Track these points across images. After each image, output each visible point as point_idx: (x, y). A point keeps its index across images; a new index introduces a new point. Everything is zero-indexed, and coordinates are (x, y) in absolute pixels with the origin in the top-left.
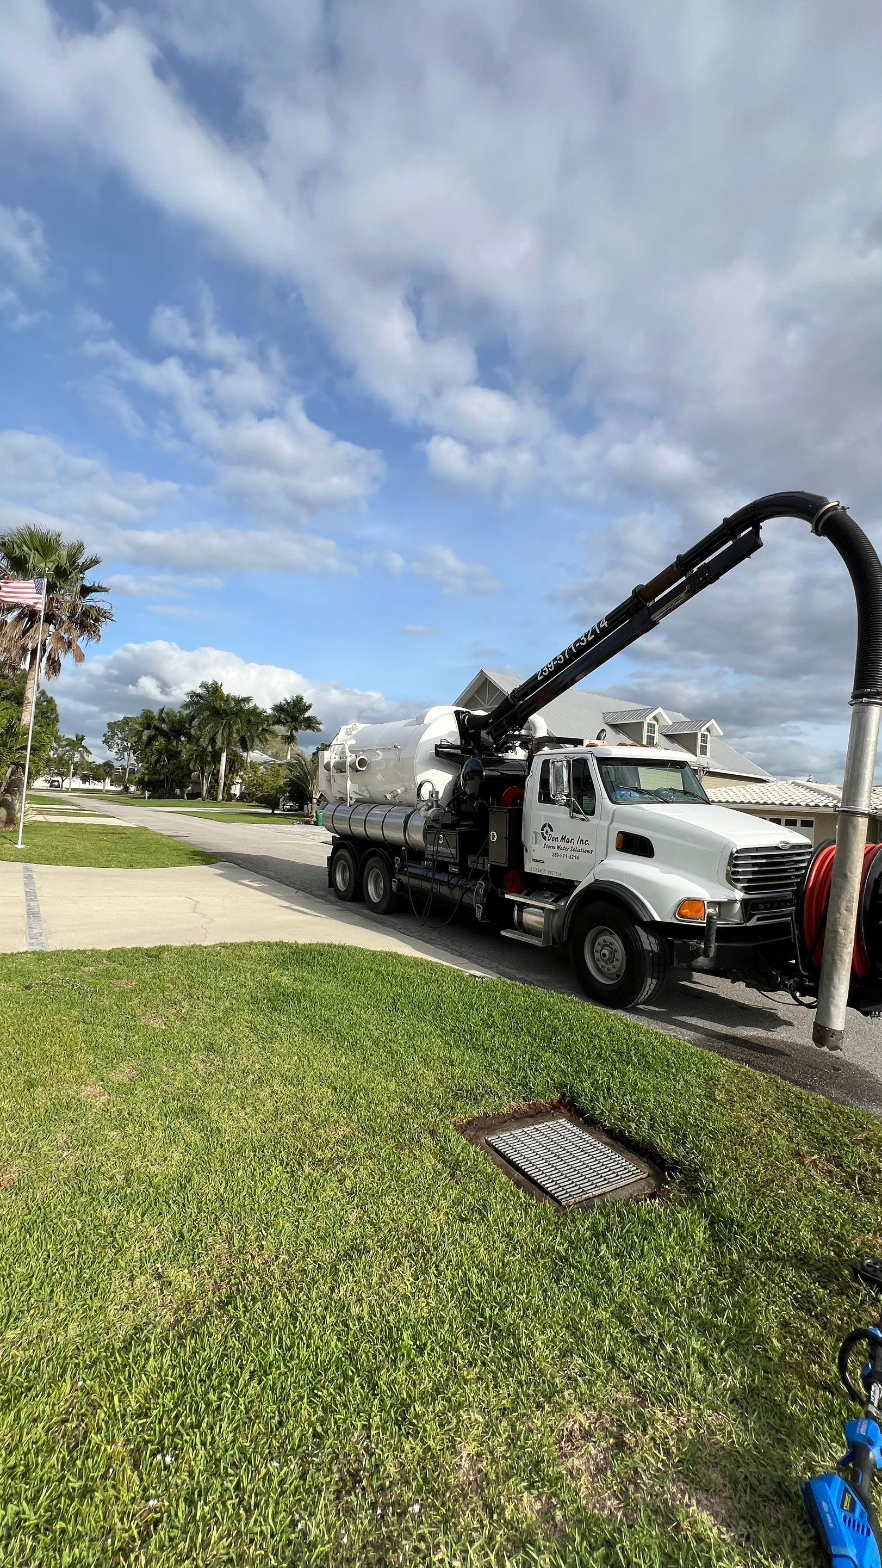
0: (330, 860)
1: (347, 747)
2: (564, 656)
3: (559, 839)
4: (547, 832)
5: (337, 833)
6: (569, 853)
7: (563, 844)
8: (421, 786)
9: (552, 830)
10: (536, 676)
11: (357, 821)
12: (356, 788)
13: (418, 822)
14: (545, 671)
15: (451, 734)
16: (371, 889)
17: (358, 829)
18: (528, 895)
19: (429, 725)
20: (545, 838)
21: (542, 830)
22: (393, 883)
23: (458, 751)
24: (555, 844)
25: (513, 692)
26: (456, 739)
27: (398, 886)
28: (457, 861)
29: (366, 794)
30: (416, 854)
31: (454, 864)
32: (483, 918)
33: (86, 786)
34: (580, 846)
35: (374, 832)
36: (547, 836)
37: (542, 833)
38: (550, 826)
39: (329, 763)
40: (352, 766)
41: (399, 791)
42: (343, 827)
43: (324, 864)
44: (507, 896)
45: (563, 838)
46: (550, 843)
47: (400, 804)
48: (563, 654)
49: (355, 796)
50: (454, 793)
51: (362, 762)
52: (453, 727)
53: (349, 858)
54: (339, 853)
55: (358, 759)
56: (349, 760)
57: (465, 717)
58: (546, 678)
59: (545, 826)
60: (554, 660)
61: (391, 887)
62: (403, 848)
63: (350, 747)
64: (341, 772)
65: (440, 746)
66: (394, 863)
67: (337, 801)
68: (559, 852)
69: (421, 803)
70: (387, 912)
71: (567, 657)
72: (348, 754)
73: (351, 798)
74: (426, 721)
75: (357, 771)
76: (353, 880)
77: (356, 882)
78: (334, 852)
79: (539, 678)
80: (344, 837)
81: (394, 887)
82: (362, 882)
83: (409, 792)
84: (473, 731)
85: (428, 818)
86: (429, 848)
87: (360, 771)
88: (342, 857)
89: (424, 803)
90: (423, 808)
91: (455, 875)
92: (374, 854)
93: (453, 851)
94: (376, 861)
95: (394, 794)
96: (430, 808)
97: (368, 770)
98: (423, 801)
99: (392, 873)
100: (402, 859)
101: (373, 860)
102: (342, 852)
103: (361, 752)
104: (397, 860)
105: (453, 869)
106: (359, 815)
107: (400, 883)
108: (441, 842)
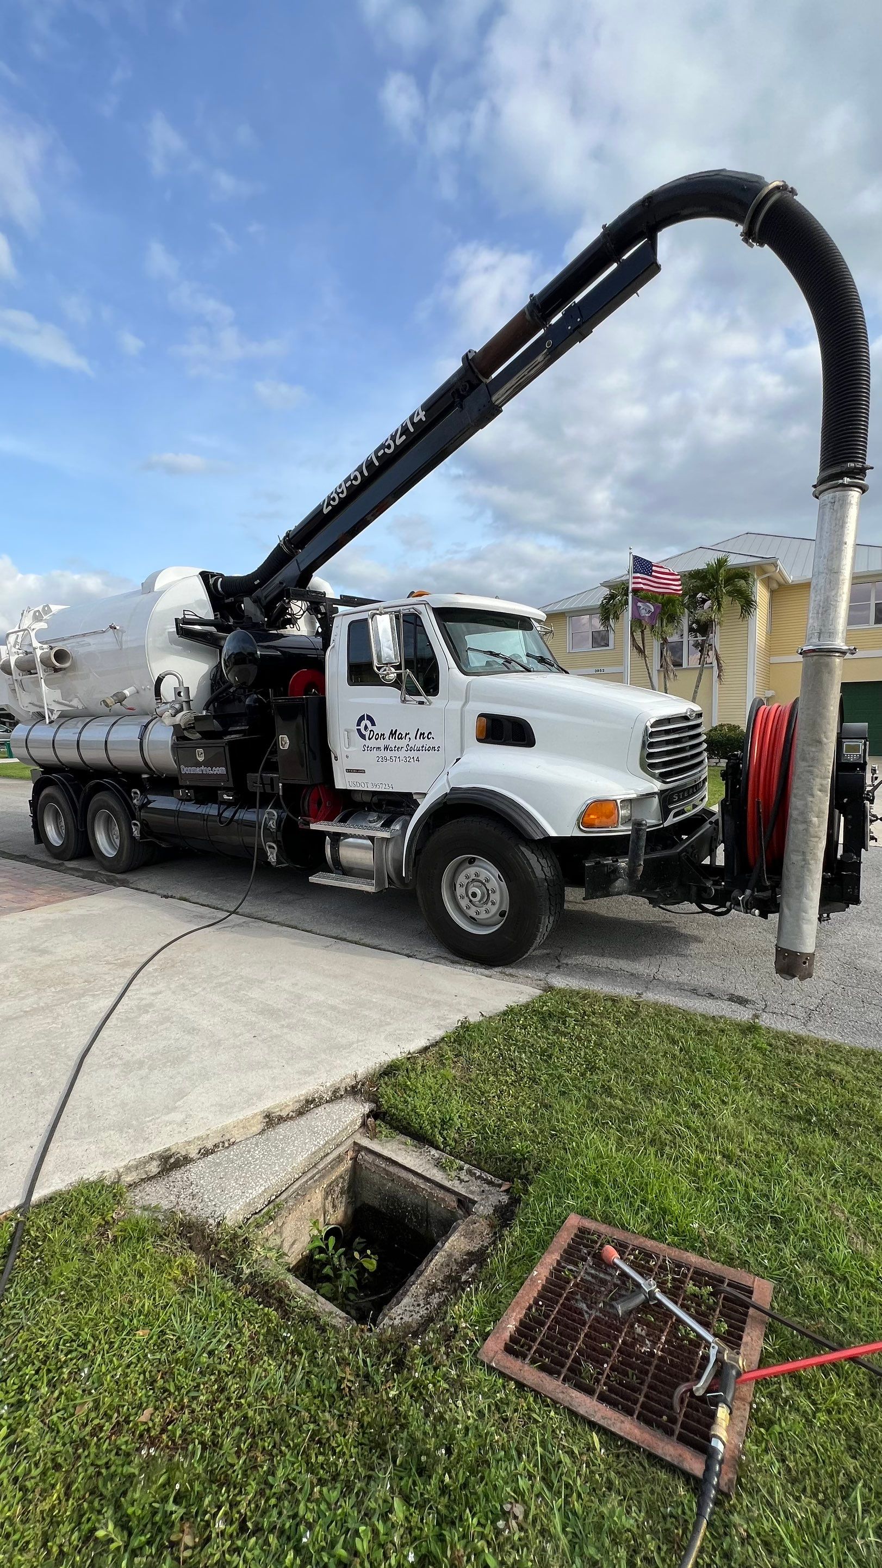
0: (33, 804)
1: (33, 634)
2: (361, 473)
3: (386, 736)
4: (366, 727)
5: (39, 765)
6: (402, 753)
7: (393, 742)
8: (160, 680)
9: (373, 724)
10: (320, 508)
11: (66, 744)
12: (57, 695)
13: (161, 735)
14: (334, 499)
15: (199, 603)
16: (101, 839)
17: (69, 755)
18: (343, 820)
19: (161, 593)
20: (363, 737)
21: (359, 724)
22: (134, 827)
23: (213, 629)
24: (381, 743)
25: (288, 535)
26: (207, 612)
27: (142, 830)
28: (231, 784)
29: (75, 703)
30: (166, 784)
31: (227, 790)
32: (278, 862)
34: (419, 743)
35: (94, 756)
36: (367, 734)
37: (359, 731)
38: (370, 718)
39: (8, 662)
40: (45, 662)
41: (127, 692)
42: (46, 755)
43: (27, 809)
44: (313, 827)
45: (392, 734)
46: (373, 743)
47: (131, 713)
48: (360, 469)
49: (56, 708)
50: (212, 691)
51: (61, 656)
52: (202, 594)
53: (62, 801)
54: (43, 794)
55: (54, 650)
56: (39, 653)
57: (216, 581)
58: (336, 510)
59: (362, 719)
60: (346, 481)
61: (131, 832)
62: (145, 776)
63: (39, 634)
64: (31, 674)
65: (186, 621)
66: (132, 799)
67: (32, 719)
68: (388, 754)
69: (163, 707)
70: (131, 868)
71: (366, 474)
72: (36, 644)
73: (52, 711)
74: (158, 586)
75: (56, 670)
76: (71, 826)
77: (77, 830)
78: (37, 791)
79: (325, 511)
80: (48, 769)
81: (136, 833)
82: (86, 831)
83: (142, 692)
84: (231, 600)
85: (176, 727)
86: (185, 770)
87: (61, 669)
88: (50, 798)
89: (168, 705)
90: (167, 714)
91: (229, 804)
92: (99, 788)
93: (221, 770)
94: (105, 798)
95: (120, 699)
96: (178, 712)
97: (73, 667)
98: (166, 703)
99: (131, 814)
100: (143, 792)
101: (98, 798)
102: (46, 791)
103: (56, 640)
104: (136, 793)
105: (225, 797)
106: (68, 734)
107: (144, 825)
108: (201, 759)
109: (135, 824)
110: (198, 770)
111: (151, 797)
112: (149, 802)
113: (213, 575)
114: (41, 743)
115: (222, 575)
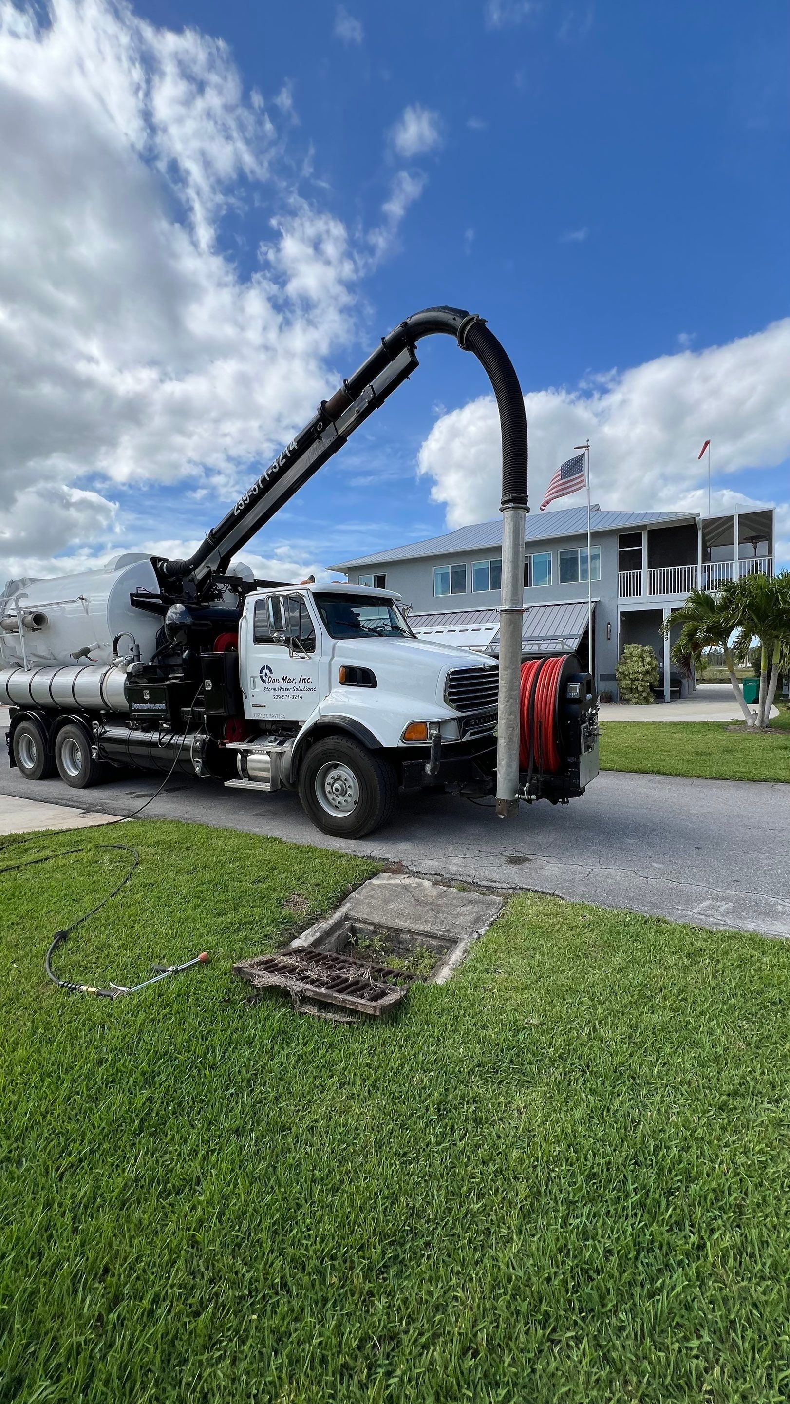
0: (10, 735)
2: (258, 486)
3: (280, 681)
4: (266, 675)
5: (15, 705)
6: (291, 693)
7: (284, 685)
8: (116, 640)
9: (271, 672)
10: (232, 514)
11: (40, 688)
12: (33, 649)
13: (117, 680)
14: (241, 505)
15: (147, 582)
16: (67, 763)
17: (43, 697)
18: (251, 741)
20: (264, 681)
21: (261, 672)
22: (93, 751)
23: (159, 601)
24: (276, 686)
25: (212, 532)
26: (154, 588)
27: (98, 754)
28: (169, 716)
29: (47, 655)
30: (117, 717)
31: (165, 720)
32: (203, 773)
34: (302, 685)
35: (63, 698)
36: (267, 679)
37: (261, 677)
38: (269, 668)
40: (26, 625)
41: (91, 647)
42: (24, 697)
44: (228, 746)
45: (284, 679)
46: (271, 686)
48: (257, 483)
49: (33, 660)
50: (158, 647)
51: (38, 619)
52: (150, 576)
53: (34, 732)
54: (19, 727)
55: (33, 615)
56: (22, 617)
57: (163, 564)
59: (263, 668)
60: (249, 492)
61: (91, 755)
62: (102, 712)
64: (13, 632)
65: (138, 595)
66: (92, 729)
67: (10, 668)
68: (281, 693)
69: (118, 660)
70: (89, 785)
71: (261, 487)
73: (29, 662)
75: (33, 630)
76: (42, 756)
77: (47, 757)
78: (13, 725)
79: (236, 515)
80: (24, 707)
81: (95, 755)
82: (54, 756)
83: (103, 647)
84: (174, 579)
85: (128, 674)
86: (135, 706)
87: (38, 629)
88: (24, 730)
89: (123, 658)
90: (121, 664)
91: (167, 732)
92: (67, 721)
93: (162, 706)
94: (70, 729)
95: (85, 652)
96: (130, 663)
97: (48, 628)
98: (121, 656)
99: (90, 738)
100: (101, 724)
101: (65, 729)
102: (24, 724)
103: (35, 607)
104: (95, 725)
105: (165, 726)
106: (42, 680)
107: (102, 749)
108: (147, 697)
109: (94, 749)
110: (145, 706)
111: (107, 728)
112: (106, 732)
113: (160, 560)
114: (18, 687)
115: (167, 560)
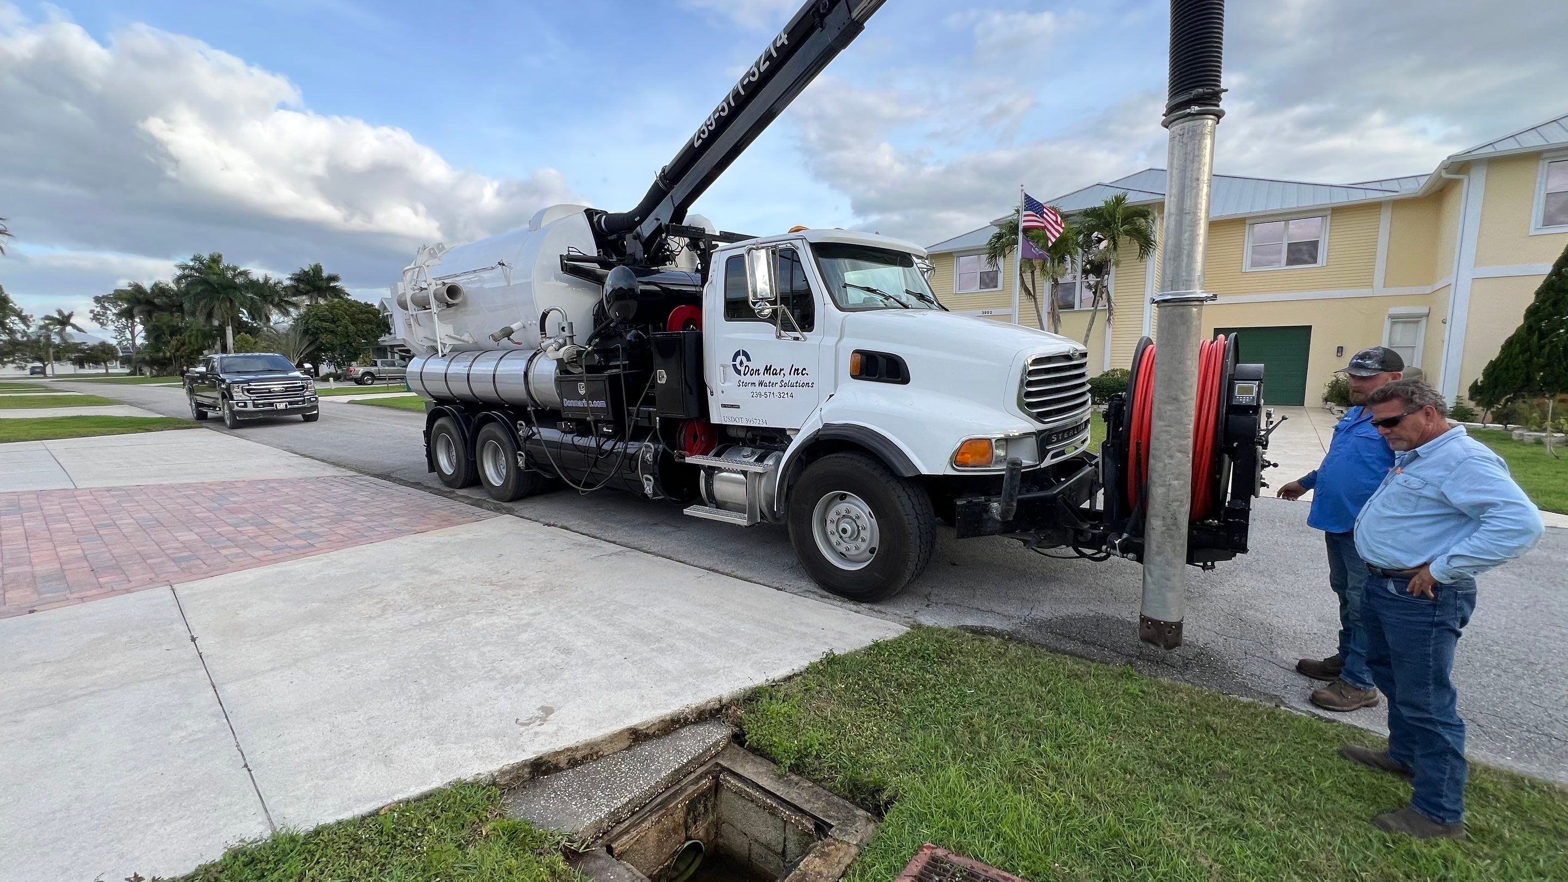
0: (427, 434)
1: (427, 270)
2: (729, 104)
3: (761, 371)
4: (742, 362)
5: (433, 397)
6: (778, 389)
7: (768, 378)
8: (544, 316)
9: (749, 359)
10: (691, 142)
11: (457, 377)
12: (449, 329)
13: (546, 368)
14: (704, 133)
15: (583, 240)
16: (489, 469)
17: (460, 389)
18: (718, 455)
19: (548, 230)
20: (738, 372)
21: (734, 359)
22: (519, 457)
23: (595, 266)
24: (755, 378)
25: (663, 171)
26: (591, 250)
27: (525, 462)
28: (610, 417)
29: (466, 337)
30: (549, 416)
31: (607, 422)
32: (655, 494)
33: (86, 371)
34: (794, 379)
35: (483, 389)
36: (742, 369)
37: (734, 366)
38: (745, 353)
39: (405, 297)
40: (438, 297)
41: (514, 326)
42: (439, 388)
43: (422, 439)
44: (688, 460)
45: (767, 369)
46: (748, 378)
47: (518, 347)
48: (727, 100)
49: (449, 342)
50: (595, 327)
51: (453, 291)
52: (586, 230)
53: (453, 431)
54: (436, 424)
55: (447, 286)
56: (432, 288)
57: (600, 218)
58: (706, 143)
59: (737, 354)
60: (715, 113)
61: (517, 462)
62: (529, 409)
63: (433, 271)
64: (426, 309)
65: (571, 258)
66: (518, 430)
67: (426, 352)
68: (762, 389)
69: (547, 342)
70: (516, 498)
71: (733, 104)
72: (430, 280)
73: (444, 345)
74: (543, 224)
75: (449, 306)
76: (462, 458)
77: (467, 460)
78: (430, 422)
79: (697, 145)
80: (441, 400)
81: (521, 463)
82: (475, 460)
83: (527, 326)
84: (614, 237)
85: (560, 361)
86: (568, 403)
87: (453, 305)
88: (443, 428)
89: (552, 340)
90: (551, 348)
91: (609, 437)
92: (489, 420)
93: (601, 404)
94: (493, 429)
95: (508, 333)
96: (561, 346)
97: (464, 303)
98: (550, 338)
99: (517, 444)
100: (529, 423)
101: (488, 428)
102: (439, 422)
103: (448, 277)
104: (521, 425)
105: (605, 429)
106: (459, 368)
107: (529, 455)
108: (582, 392)
109: (521, 455)
110: (580, 404)
111: (535, 429)
112: (534, 434)
113: (597, 212)
114: (434, 376)
115: (606, 213)
